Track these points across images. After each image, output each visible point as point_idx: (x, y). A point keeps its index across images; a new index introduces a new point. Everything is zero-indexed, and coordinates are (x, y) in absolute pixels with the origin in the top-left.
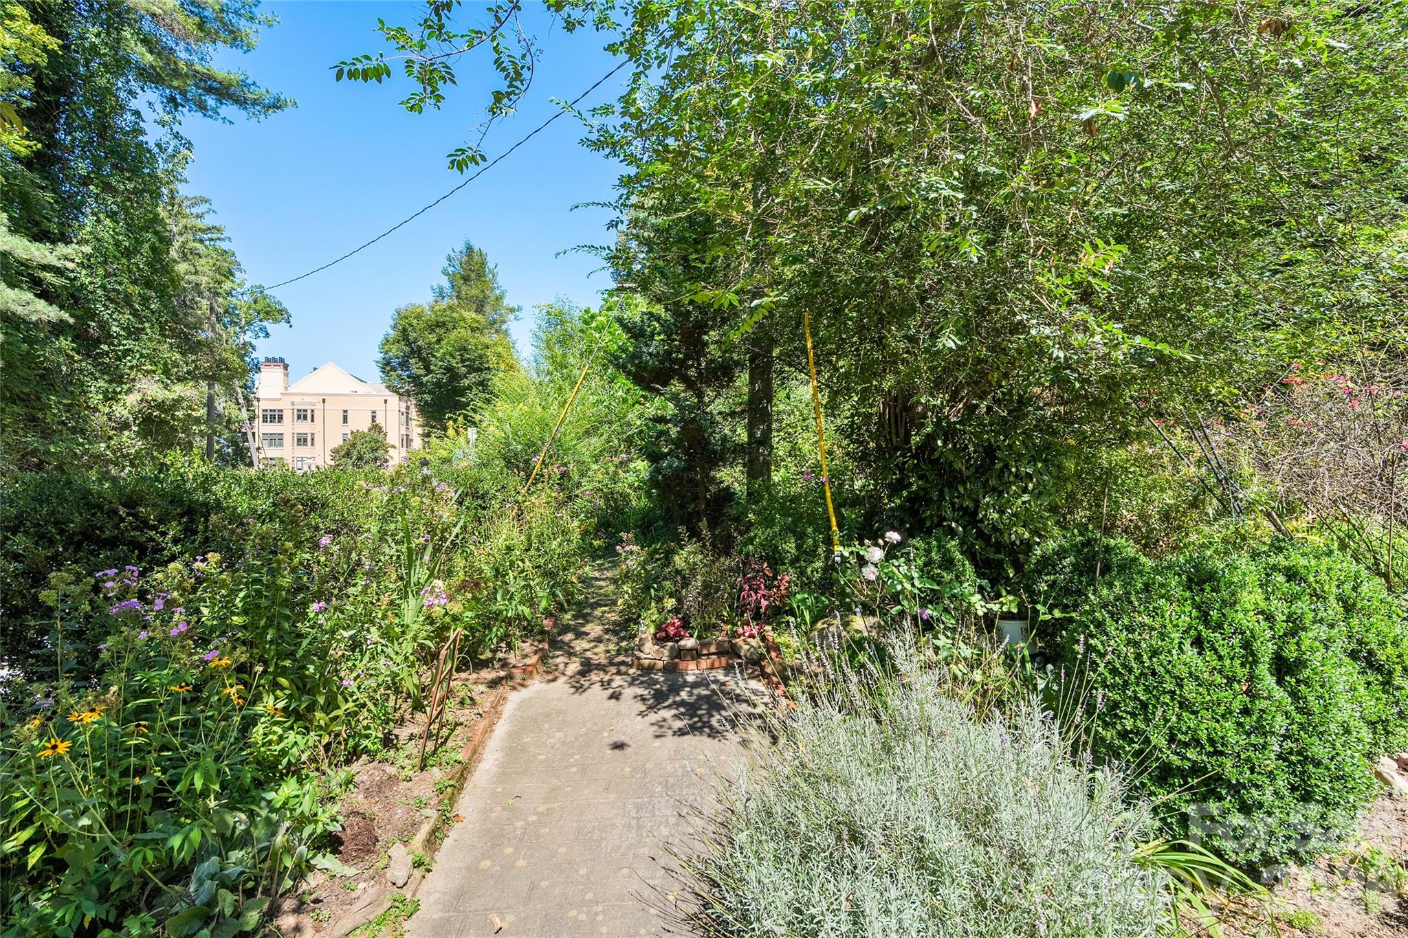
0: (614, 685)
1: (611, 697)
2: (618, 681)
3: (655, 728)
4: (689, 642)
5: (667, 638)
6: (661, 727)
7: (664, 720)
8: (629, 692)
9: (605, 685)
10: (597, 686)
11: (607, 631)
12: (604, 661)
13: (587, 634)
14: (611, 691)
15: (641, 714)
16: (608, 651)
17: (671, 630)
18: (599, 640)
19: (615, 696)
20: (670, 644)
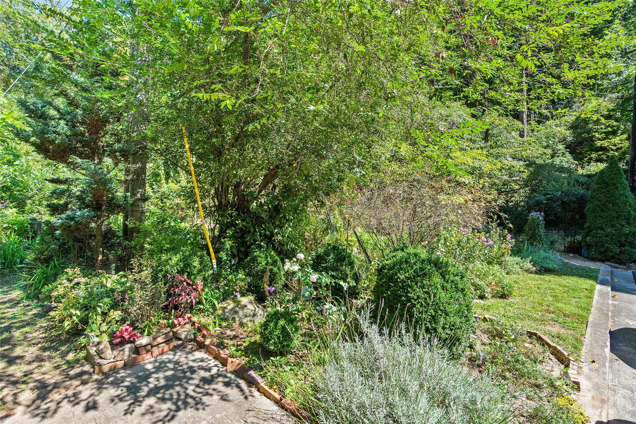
0: (84, 396)
1: (88, 409)
2: (86, 392)
3: (148, 417)
4: (144, 340)
5: (123, 342)
6: (153, 413)
7: (152, 407)
8: (103, 398)
9: (74, 400)
10: (66, 406)
11: (44, 349)
12: (58, 378)
13: (21, 357)
14: (83, 404)
15: (127, 412)
16: (57, 367)
17: (126, 336)
18: (39, 359)
19: (92, 406)
20: (128, 346)
